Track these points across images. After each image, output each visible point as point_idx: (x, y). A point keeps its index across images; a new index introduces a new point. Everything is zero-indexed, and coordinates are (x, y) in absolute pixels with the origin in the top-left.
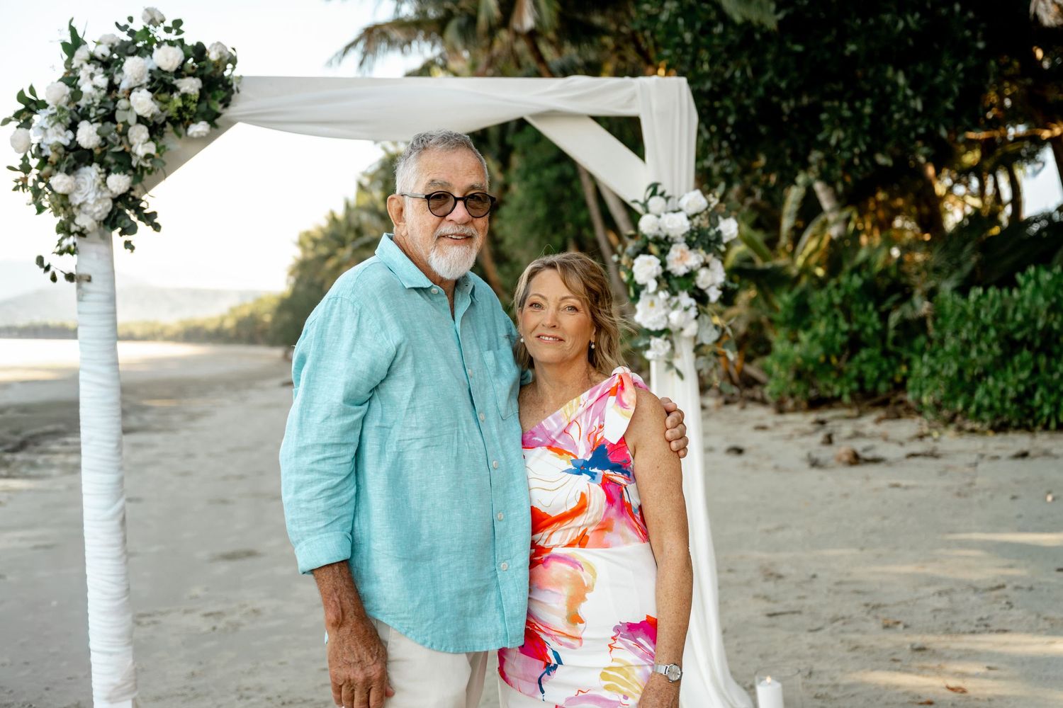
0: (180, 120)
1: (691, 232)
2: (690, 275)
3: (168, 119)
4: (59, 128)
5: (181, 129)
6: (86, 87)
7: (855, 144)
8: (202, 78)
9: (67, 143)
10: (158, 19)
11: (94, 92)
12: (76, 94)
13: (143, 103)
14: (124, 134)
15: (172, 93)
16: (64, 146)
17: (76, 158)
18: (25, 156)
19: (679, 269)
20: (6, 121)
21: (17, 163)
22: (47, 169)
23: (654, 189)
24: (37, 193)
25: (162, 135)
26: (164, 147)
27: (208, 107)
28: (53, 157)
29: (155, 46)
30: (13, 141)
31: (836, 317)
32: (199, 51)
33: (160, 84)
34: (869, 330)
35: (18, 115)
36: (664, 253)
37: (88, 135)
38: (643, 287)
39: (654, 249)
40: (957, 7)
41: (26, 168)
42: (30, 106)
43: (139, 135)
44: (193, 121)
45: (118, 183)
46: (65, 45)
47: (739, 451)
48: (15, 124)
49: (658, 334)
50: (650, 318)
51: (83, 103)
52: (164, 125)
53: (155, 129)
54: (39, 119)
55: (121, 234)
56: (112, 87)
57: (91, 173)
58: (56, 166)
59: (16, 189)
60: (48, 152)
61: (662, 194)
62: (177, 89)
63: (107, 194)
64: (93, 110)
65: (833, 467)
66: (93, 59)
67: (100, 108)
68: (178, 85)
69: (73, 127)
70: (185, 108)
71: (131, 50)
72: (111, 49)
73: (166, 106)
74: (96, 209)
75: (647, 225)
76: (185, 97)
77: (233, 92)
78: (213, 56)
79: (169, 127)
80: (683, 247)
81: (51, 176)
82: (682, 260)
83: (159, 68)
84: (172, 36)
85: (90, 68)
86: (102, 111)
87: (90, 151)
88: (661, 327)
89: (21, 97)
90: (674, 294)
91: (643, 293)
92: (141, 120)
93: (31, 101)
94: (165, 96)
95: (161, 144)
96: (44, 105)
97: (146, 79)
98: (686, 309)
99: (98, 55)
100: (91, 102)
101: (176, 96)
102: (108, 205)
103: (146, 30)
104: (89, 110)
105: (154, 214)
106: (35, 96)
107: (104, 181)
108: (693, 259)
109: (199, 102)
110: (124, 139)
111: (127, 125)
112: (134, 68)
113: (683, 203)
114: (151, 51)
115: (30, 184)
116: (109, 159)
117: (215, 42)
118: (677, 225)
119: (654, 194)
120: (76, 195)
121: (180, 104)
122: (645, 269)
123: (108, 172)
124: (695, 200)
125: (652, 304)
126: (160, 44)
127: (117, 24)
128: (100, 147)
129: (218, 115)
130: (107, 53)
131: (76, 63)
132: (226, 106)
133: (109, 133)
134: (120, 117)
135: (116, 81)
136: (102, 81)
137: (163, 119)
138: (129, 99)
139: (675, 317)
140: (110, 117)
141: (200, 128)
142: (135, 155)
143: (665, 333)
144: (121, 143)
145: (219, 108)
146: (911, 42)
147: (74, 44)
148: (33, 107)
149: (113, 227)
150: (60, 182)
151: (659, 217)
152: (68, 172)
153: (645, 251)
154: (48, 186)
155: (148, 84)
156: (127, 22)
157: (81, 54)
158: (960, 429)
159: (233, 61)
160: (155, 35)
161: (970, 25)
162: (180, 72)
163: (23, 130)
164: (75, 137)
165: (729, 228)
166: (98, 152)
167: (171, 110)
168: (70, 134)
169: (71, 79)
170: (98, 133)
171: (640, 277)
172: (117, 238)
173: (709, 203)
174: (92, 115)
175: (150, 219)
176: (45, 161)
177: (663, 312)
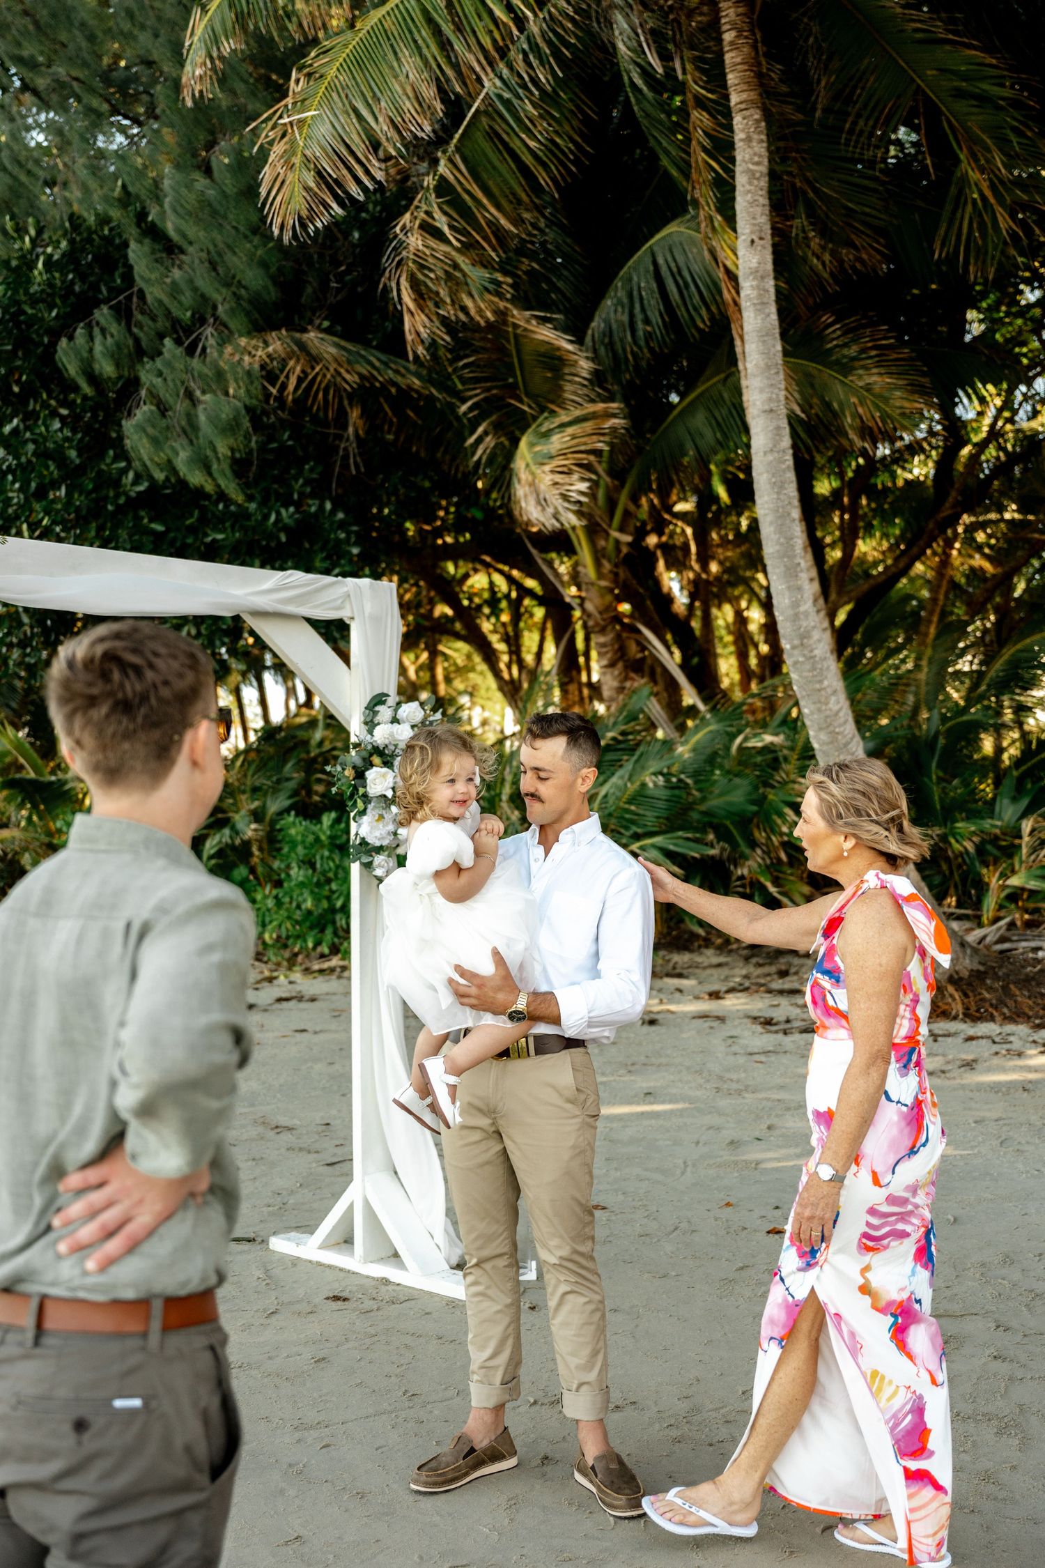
38: (377, 798)
39: (379, 760)
40: (328, 506)
49: (382, 849)
50: (377, 834)
75: (381, 735)
88: (385, 843)
91: (370, 807)
118: (400, 734)
122: (379, 781)
124: (414, 711)
125: (380, 818)
146: (283, 538)
153: (372, 763)
158: (307, 971)
161: (342, 525)
171: (373, 789)
173: (426, 714)
177: (391, 827)
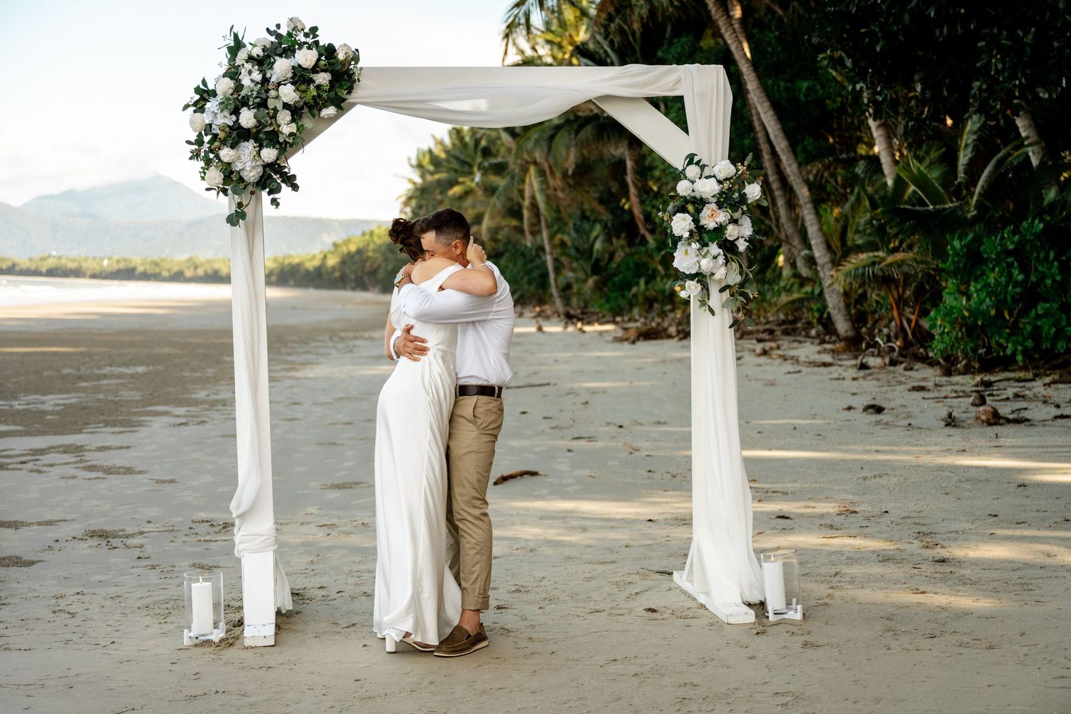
0: (314, 106)
1: (721, 193)
2: (720, 229)
3: (306, 104)
4: (226, 113)
5: (316, 112)
6: (246, 81)
7: (1014, 77)
8: (332, 73)
9: (231, 124)
10: (300, 28)
11: (252, 85)
12: (239, 87)
13: (288, 93)
14: (274, 117)
15: (309, 85)
16: (229, 126)
17: (237, 135)
18: (200, 133)
19: (711, 225)
20: (186, 107)
21: (193, 138)
22: (217, 144)
23: (691, 159)
24: (208, 163)
25: (301, 117)
26: (302, 125)
27: (336, 94)
28: (222, 135)
29: (297, 47)
30: (192, 122)
31: (1010, 265)
32: (330, 51)
33: (300, 77)
34: (1049, 282)
35: (195, 104)
36: (698, 211)
37: (247, 118)
38: (680, 238)
39: (690, 208)
41: (199, 142)
42: (204, 94)
43: (284, 117)
44: (325, 106)
45: (269, 154)
46: (230, 49)
47: (879, 410)
48: (192, 109)
49: (692, 277)
50: (686, 264)
51: (243, 93)
52: (302, 108)
53: (296, 112)
54: (212, 105)
55: (269, 193)
56: (265, 80)
57: (248, 147)
58: (224, 142)
59: (191, 158)
60: (216, 130)
61: (698, 163)
62: (312, 81)
63: (260, 163)
64: (251, 99)
65: (966, 426)
66: (251, 59)
67: (256, 97)
68: (314, 78)
69: (236, 112)
70: (319, 96)
71: (280, 51)
72: (263, 50)
73: (304, 94)
74: (252, 174)
75: (683, 188)
76: (318, 87)
77: (355, 81)
78: (341, 56)
79: (306, 110)
80: (714, 206)
81: (219, 149)
82: (712, 217)
83: (300, 66)
84: (310, 40)
85: (248, 66)
86: (258, 100)
87: (249, 130)
88: (694, 272)
89: (197, 90)
90: (707, 245)
91: (679, 244)
92: (286, 106)
93: (204, 91)
94: (303, 87)
95: (300, 124)
96: (213, 93)
97: (290, 75)
98: (715, 258)
99: (254, 55)
100: (250, 94)
101: (312, 87)
102: (260, 170)
103: (290, 34)
104: (248, 99)
105: (294, 177)
106: (206, 86)
107: (259, 153)
108: (722, 217)
109: (330, 90)
110: (273, 120)
111: (276, 110)
112: (282, 67)
113: (716, 171)
114: (294, 52)
115: (202, 154)
116: (261, 135)
117: (342, 43)
118: (708, 188)
119: (690, 162)
120: (237, 164)
121: (315, 94)
122: (681, 224)
123: (261, 147)
124: (725, 168)
125: (686, 252)
126: (301, 45)
127: (268, 29)
128: (256, 127)
129: (344, 100)
130: (261, 54)
131: (238, 62)
132: (349, 93)
133: (263, 117)
134: (271, 103)
135: (268, 76)
136: (257, 76)
137: (302, 104)
138: (277, 90)
139: (706, 264)
140: (263, 104)
141: (330, 111)
142: (281, 132)
143: (700, 277)
144: (271, 124)
145: (343, 93)
147: (237, 46)
148: (205, 95)
149: (263, 188)
150: (226, 154)
151: (693, 182)
152: (232, 147)
153: (683, 210)
154: (217, 157)
155: (291, 78)
156: (276, 29)
157: (242, 55)
159: (356, 58)
160: (297, 39)
162: (315, 69)
163: (198, 115)
164: (238, 119)
165: (753, 191)
166: (254, 130)
167: (309, 97)
168: (234, 118)
169: (233, 73)
170: (255, 117)
171: (677, 232)
172: (265, 197)
173: (738, 170)
174: (251, 103)
175: (291, 181)
176: (215, 136)
177: (696, 259)
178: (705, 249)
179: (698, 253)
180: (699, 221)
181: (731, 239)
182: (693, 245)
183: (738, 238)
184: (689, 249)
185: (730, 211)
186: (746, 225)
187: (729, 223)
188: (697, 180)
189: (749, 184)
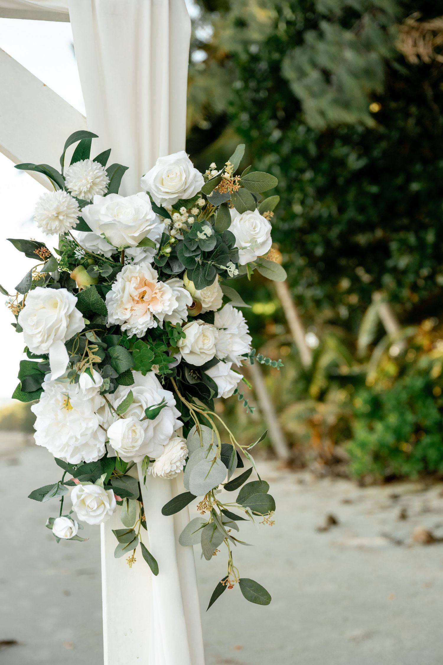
2: (165, 334)
19: (139, 323)
36: (102, 286)
39: (81, 277)
49: (88, 472)
50: (67, 435)
61: (102, 159)
65: (410, 547)
80: (145, 270)
88: (93, 456)
98: (152, 414)
108: (170, 300)
113: (151, 179)
118: (125, 218)
119: (82, 154)
124: (175, 174)
125: (63, 401)
139: (125, 435)
177: (94, 422)
178: (123, 391)
179: (100, 401)
180: (104, 313)
181: (197, 361)
182: (84, 377)
183: (213, 362)
184: (73, 390)
185: (191, 285)
186: (233, 329)
187: (191, 318)
188: (97, 199)
189: (241, 211)
